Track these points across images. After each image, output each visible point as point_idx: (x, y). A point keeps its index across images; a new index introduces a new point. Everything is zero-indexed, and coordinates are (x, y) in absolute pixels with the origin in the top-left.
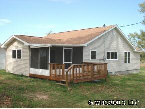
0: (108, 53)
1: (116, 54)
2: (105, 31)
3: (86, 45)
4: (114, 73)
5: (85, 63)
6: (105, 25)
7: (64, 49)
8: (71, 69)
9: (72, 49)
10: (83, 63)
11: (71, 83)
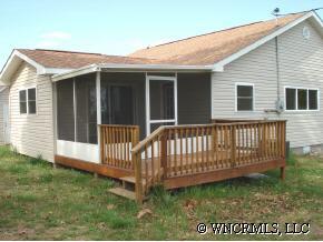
0: (290, 92)
1: (313, 93)
2: (278, 27)
3: (218, 68)
4: (307, 150)
5: (217, 121)
6: (277, 10)
7: (148, 79)
8: (151, 143)
9: (175, 79)
10: (211, 121)
11: (151, 189)
